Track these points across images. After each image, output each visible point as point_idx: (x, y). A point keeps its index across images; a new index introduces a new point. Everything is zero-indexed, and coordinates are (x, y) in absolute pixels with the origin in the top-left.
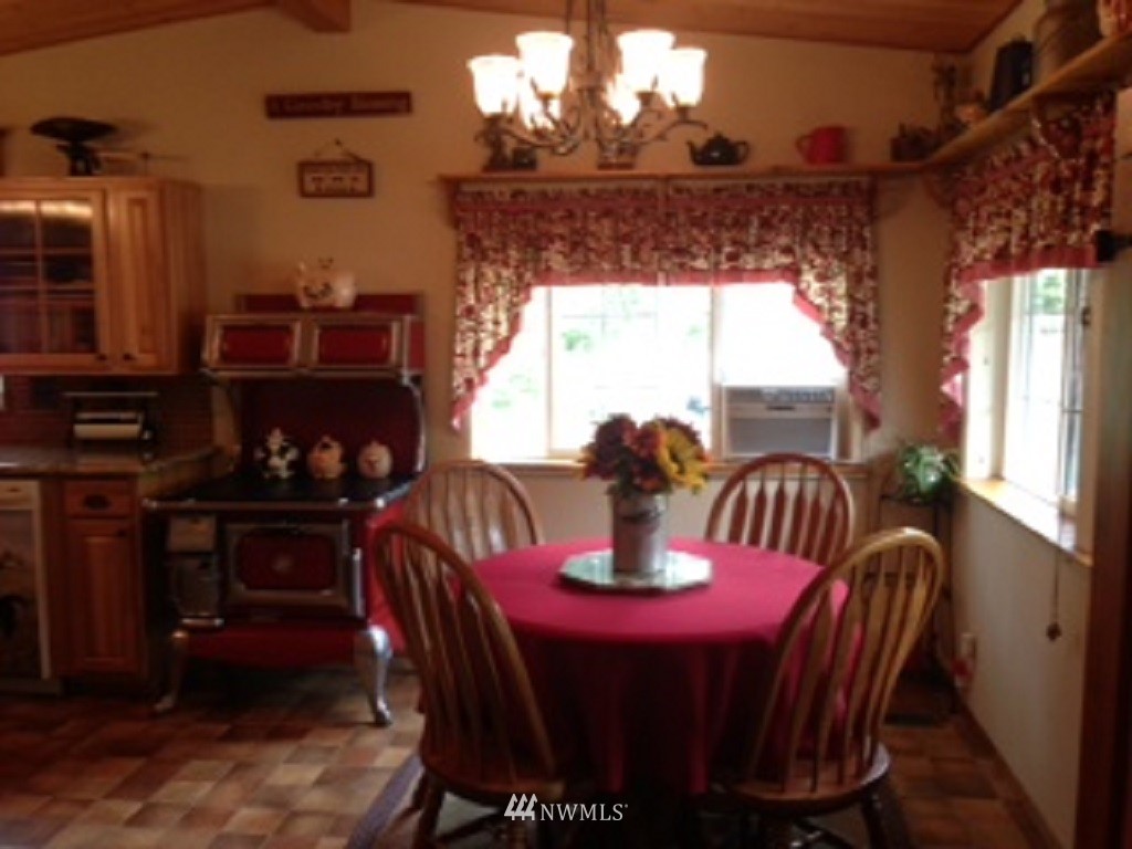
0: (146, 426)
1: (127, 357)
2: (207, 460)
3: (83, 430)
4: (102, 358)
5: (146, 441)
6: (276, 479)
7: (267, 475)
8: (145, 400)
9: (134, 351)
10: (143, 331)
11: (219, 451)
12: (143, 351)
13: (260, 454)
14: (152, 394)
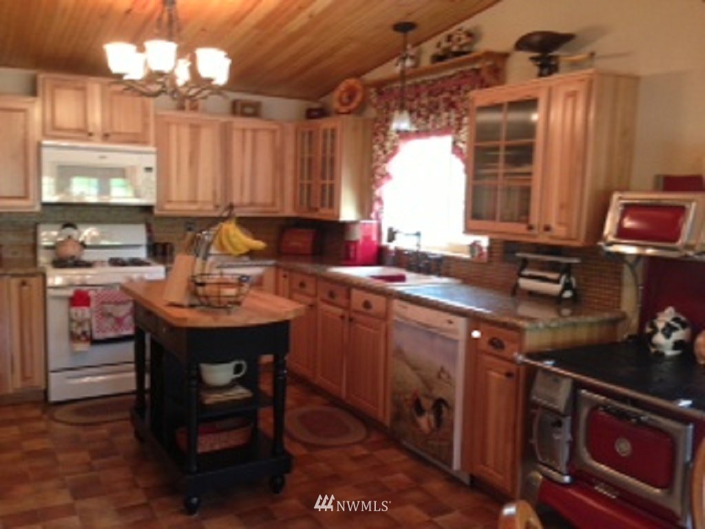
0: (567, 286)
1: (547, 228)
2: (614, 323)
3: (524, 283)
4: (530, 228)
5: (567, 299)
6: (660, 355)
7: (653, 350)
8: (569, 265)
9: (553, 224)
10: (562, 206)
11: (624, 317)
12: (560, 224)
13: (648, 330)
14: (575, 261)
